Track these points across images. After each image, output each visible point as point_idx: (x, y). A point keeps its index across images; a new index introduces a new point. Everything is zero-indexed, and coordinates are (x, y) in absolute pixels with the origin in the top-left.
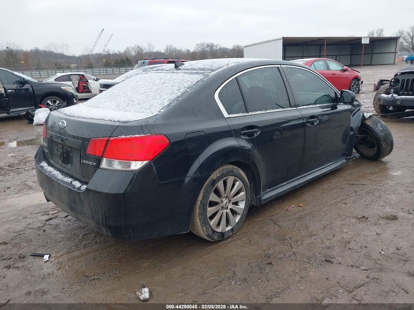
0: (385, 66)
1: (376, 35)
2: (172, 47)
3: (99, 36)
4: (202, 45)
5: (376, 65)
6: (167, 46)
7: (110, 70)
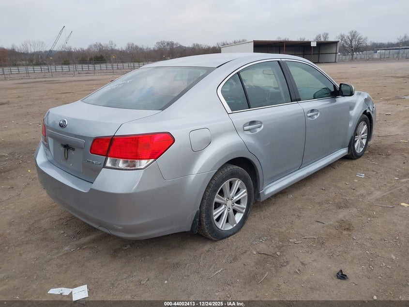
0: (330, 64)
1: (322, 40)
2: (133, 44)
3: (60, 33)
4: (163, 43)
5: (322, 63)
6: (128, 44)
7: (85, 67)
